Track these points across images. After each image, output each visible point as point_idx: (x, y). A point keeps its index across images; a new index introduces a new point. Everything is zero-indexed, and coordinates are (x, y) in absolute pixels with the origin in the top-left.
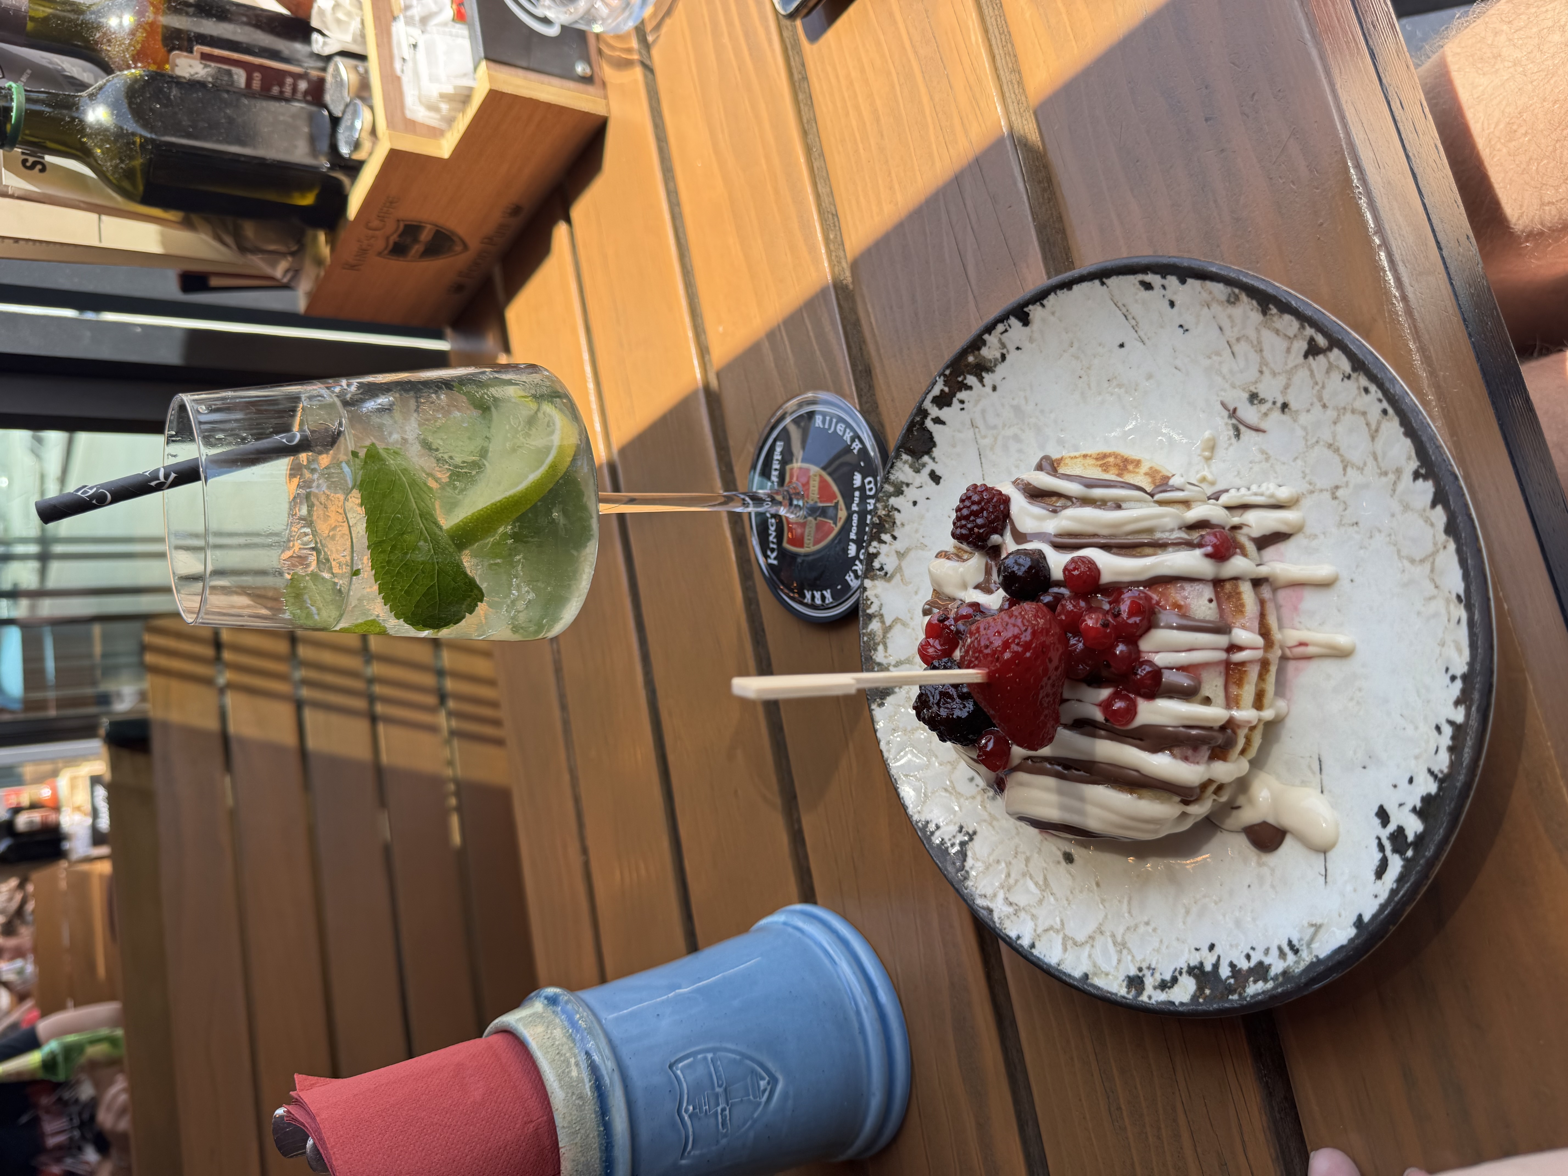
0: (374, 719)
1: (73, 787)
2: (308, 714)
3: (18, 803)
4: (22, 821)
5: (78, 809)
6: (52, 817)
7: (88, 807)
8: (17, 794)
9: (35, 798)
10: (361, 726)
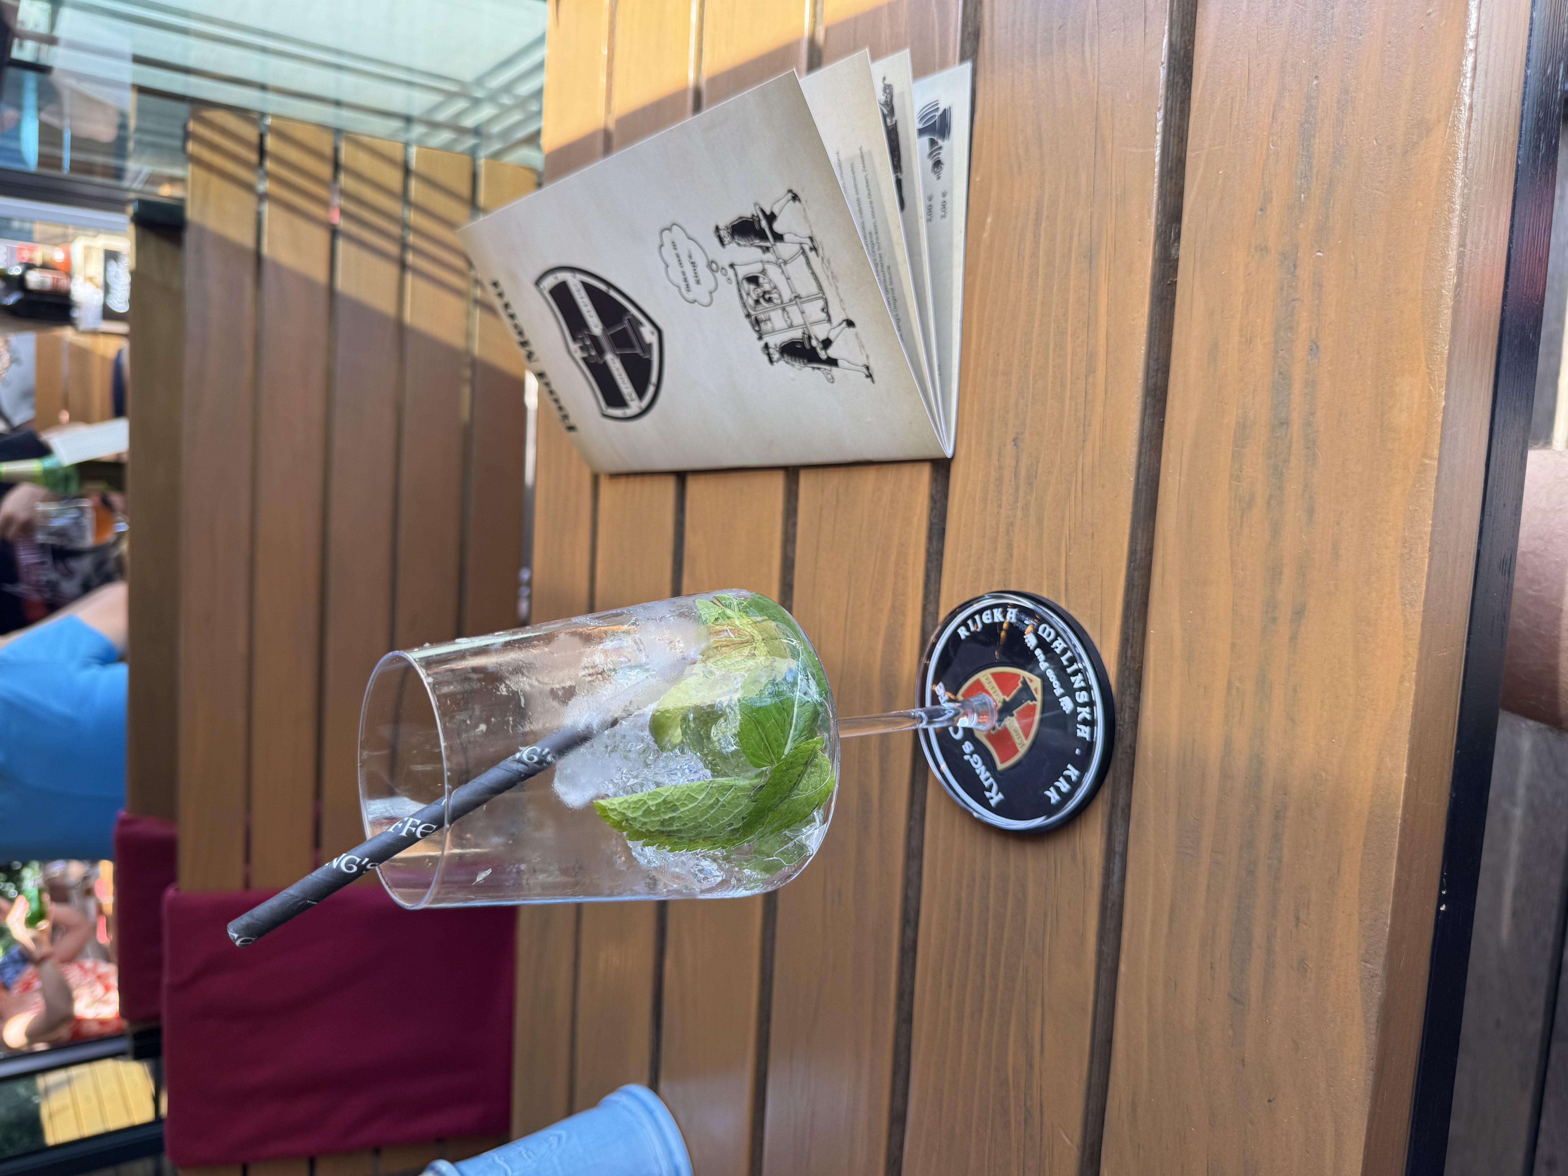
0: (403, 266)
1: (87, 257)
2: (341, 245)
3: (30, 259)
4: (34, 279)
5: (90, 279)
6: (63, 283)
7: (100, 280)
8: (31, 250)
9: (48, 258)
10: (390, 271)
